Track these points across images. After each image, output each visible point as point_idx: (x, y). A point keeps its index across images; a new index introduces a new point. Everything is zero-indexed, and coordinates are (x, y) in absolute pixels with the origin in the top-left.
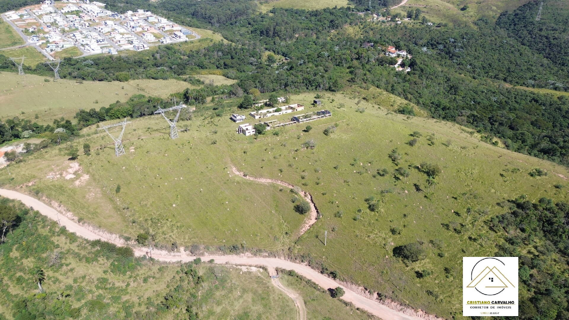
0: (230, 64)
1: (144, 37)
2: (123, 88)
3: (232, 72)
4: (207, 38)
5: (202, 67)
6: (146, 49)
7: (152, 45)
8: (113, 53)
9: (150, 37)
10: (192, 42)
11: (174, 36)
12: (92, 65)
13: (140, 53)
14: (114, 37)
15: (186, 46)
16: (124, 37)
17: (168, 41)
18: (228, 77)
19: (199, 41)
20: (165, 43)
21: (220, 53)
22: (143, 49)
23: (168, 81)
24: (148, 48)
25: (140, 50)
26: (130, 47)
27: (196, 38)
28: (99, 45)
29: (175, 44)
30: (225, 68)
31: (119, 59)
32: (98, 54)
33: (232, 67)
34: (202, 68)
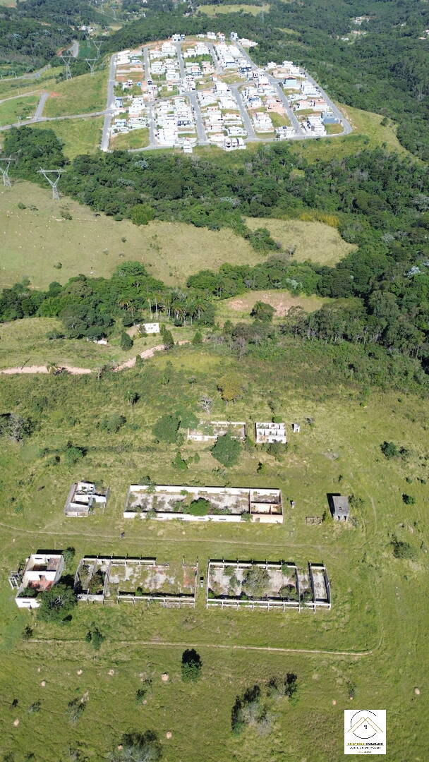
0: (364, 206)
1: (255, 121)
2: (124, 241)
3: (359, 224)
4: (360, 136)
5: (309, 203)
6: (240, 148)
7: (258, 140)
8: (186, 151)
9: (264, 123)
10: (328, 141)
11: (305, 124)
12: (145, 169)
13: (227, 155)
14: (208, 118)
15: (316, 149)
16: (224, 118)
17: (289, 134)
18: (342, 236)
19: (345, 140)
20: (282, 136)
21: (365, 175)
22: (235, 148)
23: (215, 233)
24: (244, 147)
25: (231, 149)
26: (219, 140)
27: (341, 134)
28: (180, 130)
29: (297, 142)
30: (352, 211)
31: (188, 164)
32: (167, 149)
33: (365, 213)
34: (309, 205)
